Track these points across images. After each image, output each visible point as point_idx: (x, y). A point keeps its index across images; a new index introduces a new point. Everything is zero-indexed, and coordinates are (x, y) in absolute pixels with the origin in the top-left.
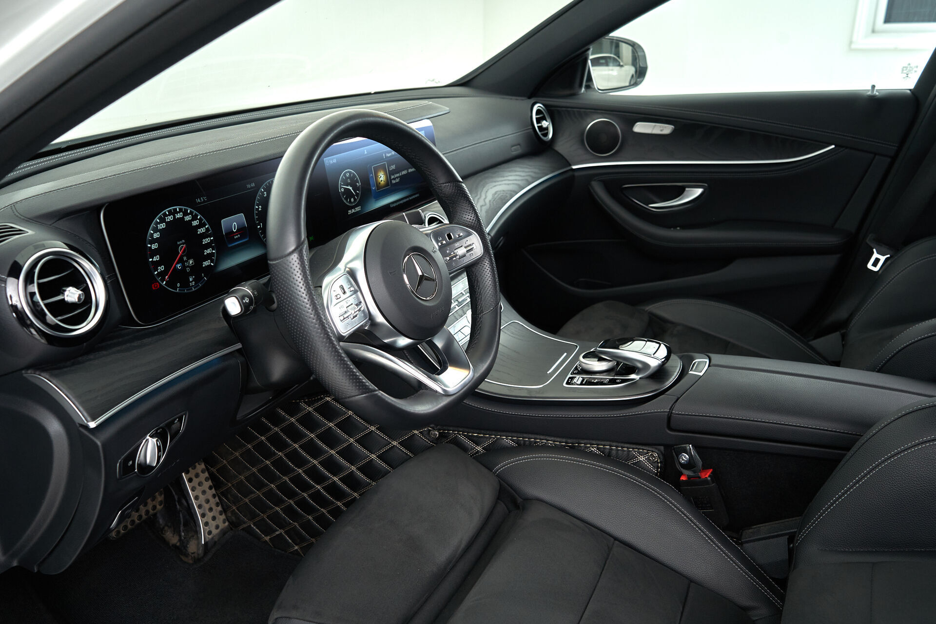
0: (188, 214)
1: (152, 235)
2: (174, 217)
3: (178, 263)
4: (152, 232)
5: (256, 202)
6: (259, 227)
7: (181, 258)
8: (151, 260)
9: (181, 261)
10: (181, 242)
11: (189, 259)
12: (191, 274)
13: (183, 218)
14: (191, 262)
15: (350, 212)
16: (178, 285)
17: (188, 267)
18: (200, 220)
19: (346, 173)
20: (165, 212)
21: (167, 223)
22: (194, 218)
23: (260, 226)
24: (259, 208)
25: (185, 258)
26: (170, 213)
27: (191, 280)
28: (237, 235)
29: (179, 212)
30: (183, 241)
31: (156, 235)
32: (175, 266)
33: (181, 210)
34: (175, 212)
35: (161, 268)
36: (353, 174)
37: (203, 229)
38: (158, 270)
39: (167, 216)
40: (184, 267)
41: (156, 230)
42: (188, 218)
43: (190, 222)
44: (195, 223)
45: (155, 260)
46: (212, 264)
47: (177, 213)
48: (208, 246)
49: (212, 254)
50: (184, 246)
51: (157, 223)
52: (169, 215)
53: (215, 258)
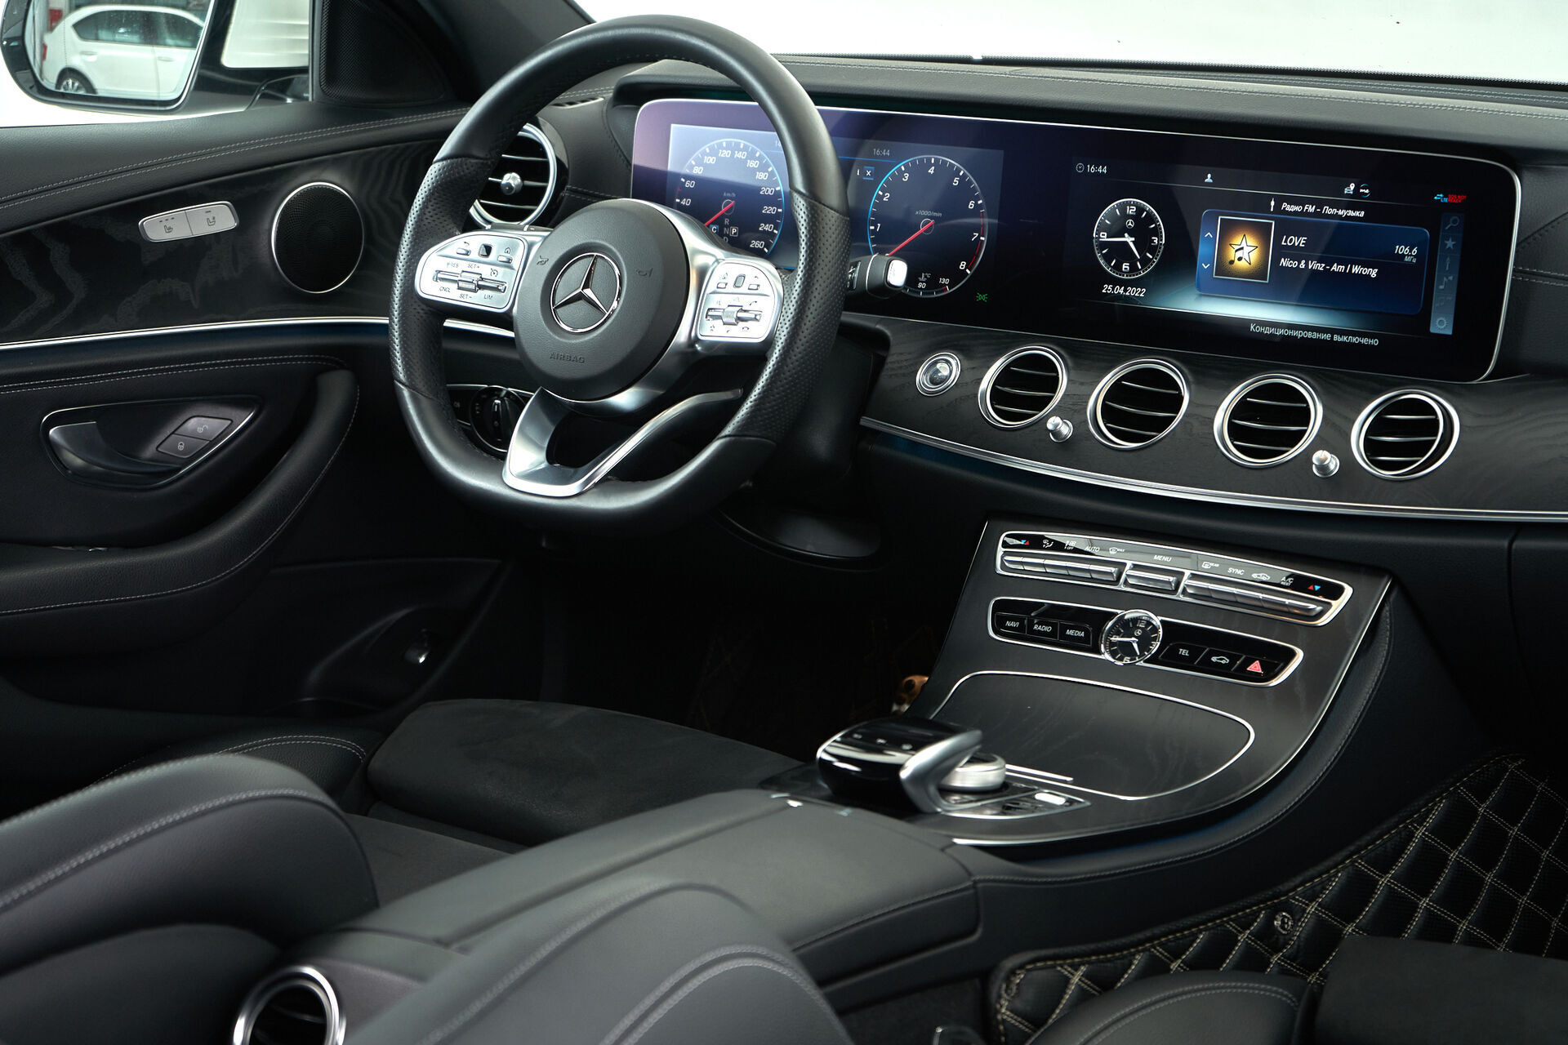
0: (756, 159)
1: (692, 167)
2: (733, 154)
3: (713, 223)
4: (693, 163)
5: (883, 183)
6: (872, 228)
7: (722, 217)
8: (678, 200)
9: (720, 221)
10: (729, 195)
11: (732, 224)
13: (745, 162)
14: (734, 230)
15: (1107, 288)
17: (728, 236)
18: (772, 174)
19: (1129, 204)
20: (722, 142)
21: (719, 159)
22: (764, 168)
23: (876, 227)
24: (884, 196)
25: (727, 221)
26: (728, 146)
29: (743, 150)
30: (734, 195)
31: (696, 170)
32: (709, 226)
34: (737, 148)
36: (1149, 214)
37: (770, 190)
39: (723, 148)
40: (721, 233)
41: (700, 162)
42: (753, 164)
43: (754, 171)
44: (761, 176)
45: (683, 202)
46: (766, 250)
47: (739, 150)
49: (772, 235)
50: (733, 202)
51: (704, 154)
52: (726, 149)
53: (774, 243)
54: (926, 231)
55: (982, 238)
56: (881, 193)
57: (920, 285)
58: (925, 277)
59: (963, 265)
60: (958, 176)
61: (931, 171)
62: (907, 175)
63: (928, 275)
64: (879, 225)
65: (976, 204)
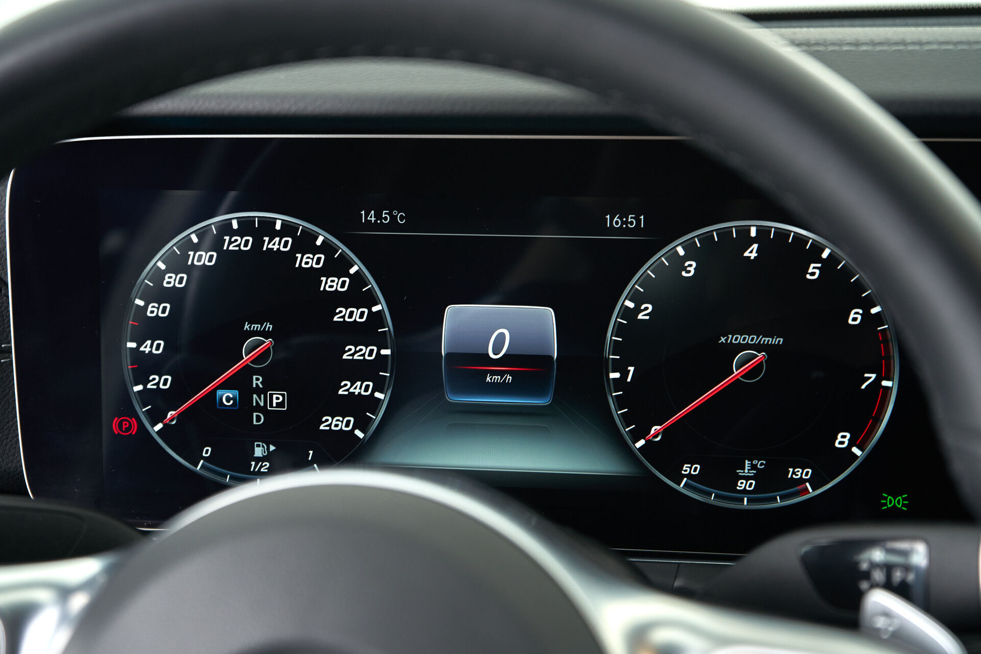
0: (315, 250)
1: (161, 275)
2: (258, 243)
3: (225, 386)
4: (162, 266)
5: (634, 284)
6: (615, 375)
7: (247, 372)
8: (131, 344)
9: (240, 382)
10: (256, 327)
11: (270, 385)
12: (262, 433)
13: (291, 256)
14: (277, 398)
16: (207, 451)
17: (263, 410)
18: (357, 279)
20: (229, 220)
21: (224, 256)
22: (337, 267)
23: (625, 374)
24: (637, 310)
25: (257, 381)
26: (246, 227)
27: (259, 452)
28: (501, 374)
29: (281, 234)
30: (269, 326)
31: (172, 281)
32: (213, 393)
33: (288, 229)
34: (267, 228)
35: (161, 382)
37: (357, 313)
38: (145, 382)
39: (233, 233)
40: (244, 406)
41: (177, 264)
42: (308, 261)
43: (314, 275)
44: (332, 284)
45: (146, 348)
46: (359, 433)
47: (273, 234)
48: (358, 371)
49: (372, 403)
50: (268, 341)
51: (188, 245)
52: (241, 232)
53: (377, 419)
54: (747, 375)
55: (885, 383)
56: (630, 305)
57: (741, 485)
58: (753, 467)
59: (842, 439)
60: (819, 260)
61: (752, 253)
62: (692, 267)
63: (760, 464)
64: (632, 369)
65: (866, 315)
